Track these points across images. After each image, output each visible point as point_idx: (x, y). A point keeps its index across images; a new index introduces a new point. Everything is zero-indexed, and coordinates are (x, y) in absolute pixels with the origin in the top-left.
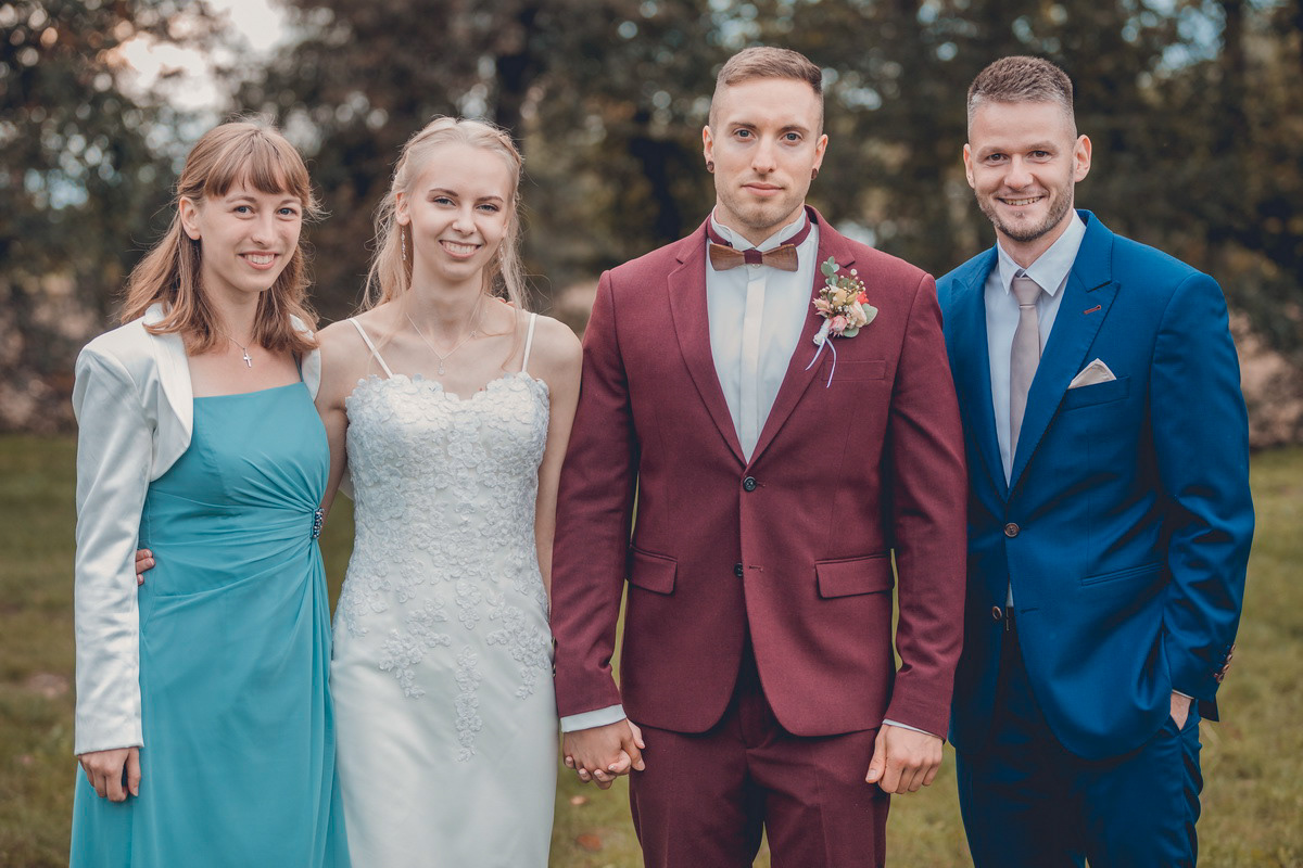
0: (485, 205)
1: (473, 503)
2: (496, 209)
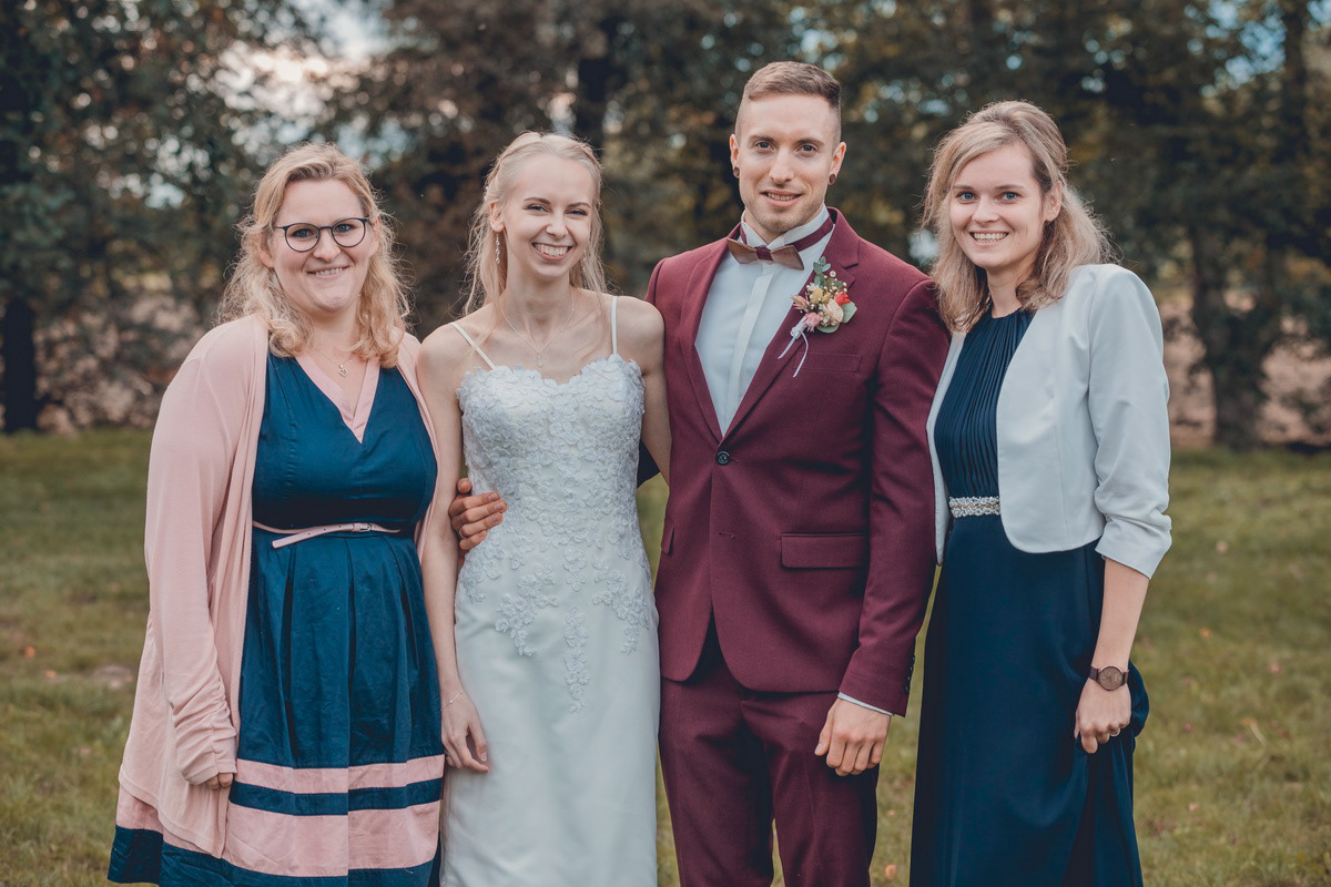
0: (573, 210)
1: (577, 477)
2: (583, 213)
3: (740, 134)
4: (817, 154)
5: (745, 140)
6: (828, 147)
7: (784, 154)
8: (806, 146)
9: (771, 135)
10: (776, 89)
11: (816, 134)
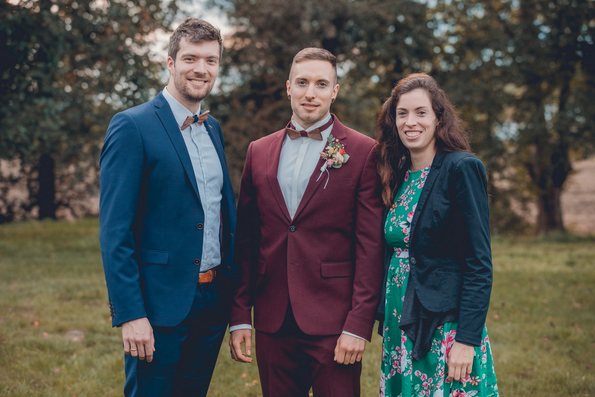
3: (291, 79)
4: (327, 87)
5: (294, 81)
6: (331, 84)
7: (312, 86)
8: (321, 83)
9: (306, 78)
10: (308, 57)
11: (326, 78)
